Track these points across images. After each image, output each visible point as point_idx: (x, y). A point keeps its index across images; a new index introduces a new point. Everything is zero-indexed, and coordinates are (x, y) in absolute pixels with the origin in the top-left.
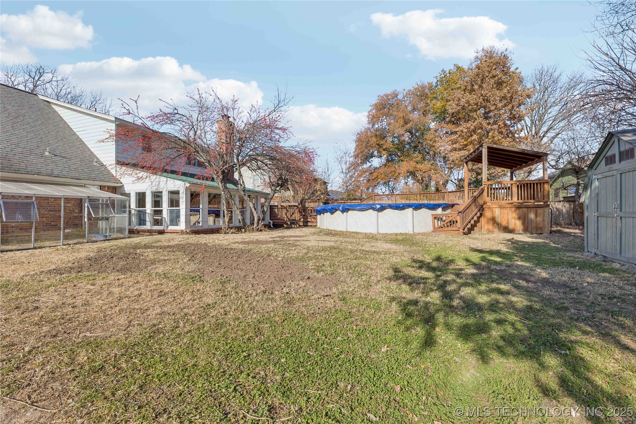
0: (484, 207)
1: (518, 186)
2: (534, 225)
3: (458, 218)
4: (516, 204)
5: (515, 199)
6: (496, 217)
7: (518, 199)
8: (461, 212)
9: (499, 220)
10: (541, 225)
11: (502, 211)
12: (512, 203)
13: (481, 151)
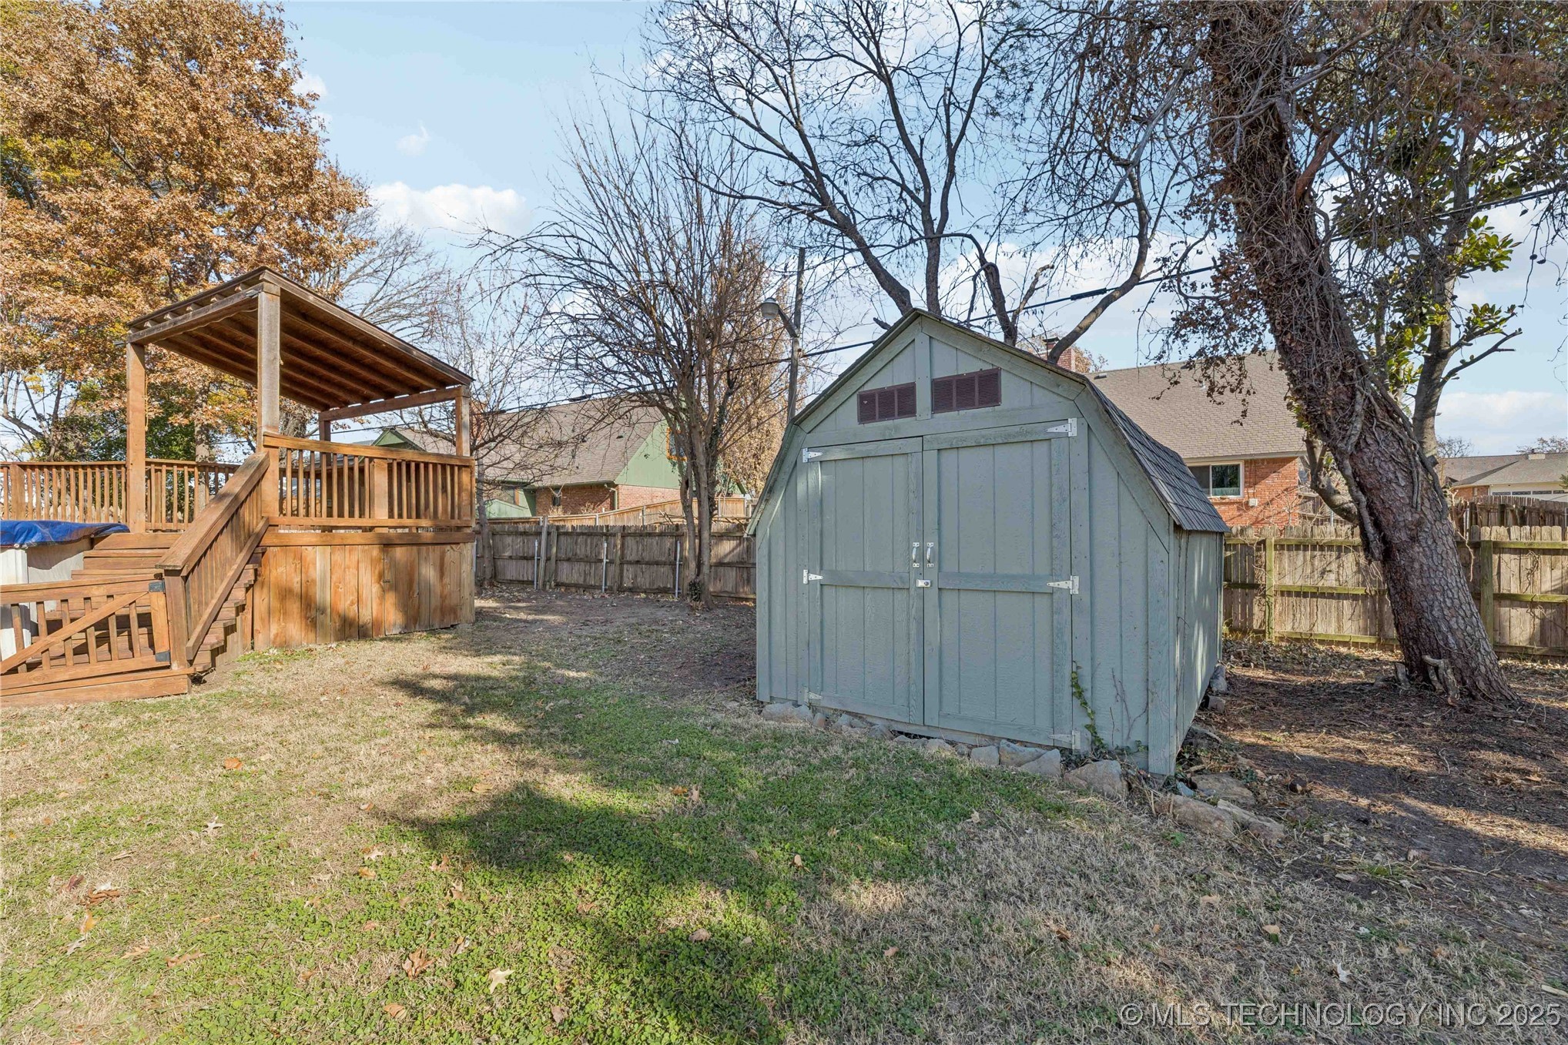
0: (266, 541)
1: (390, 466)
2: (435, 602)
3: (157, 605)
4: (385, 530)
5: (380, 514)
6: (314, 581)
7: (391, 516)
8: (173, 573)
9: (323, 595)
10: (454, 601)
11: (338, 556)
12: (371, 529)
13: (253, 302)
